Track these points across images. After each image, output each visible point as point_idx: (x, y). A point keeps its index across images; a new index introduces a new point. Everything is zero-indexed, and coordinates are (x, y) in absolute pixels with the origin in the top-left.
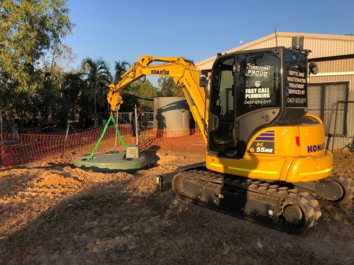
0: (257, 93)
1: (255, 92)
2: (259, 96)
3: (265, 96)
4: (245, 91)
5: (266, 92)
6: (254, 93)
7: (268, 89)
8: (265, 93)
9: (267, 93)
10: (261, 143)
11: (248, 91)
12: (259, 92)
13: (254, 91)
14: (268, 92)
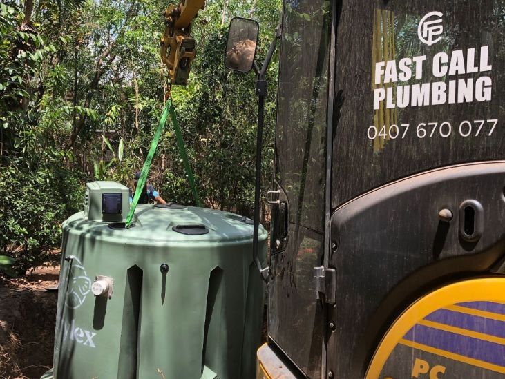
0: (428, 76)
1: (419, 76)
2: (438, 95)
3: (465, 92)
4: (369, 73)
5: (472, 69)
6: (412, 81)
7: (484, 50)
8: (466, 76)
9: (475, 76)
10: (433, 360)
11: (384, 70)
12: (436, 73)
13: (414, 65)
14: (485, 66)
